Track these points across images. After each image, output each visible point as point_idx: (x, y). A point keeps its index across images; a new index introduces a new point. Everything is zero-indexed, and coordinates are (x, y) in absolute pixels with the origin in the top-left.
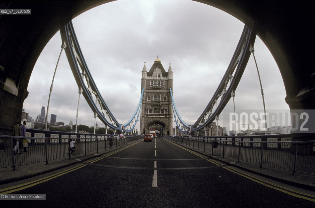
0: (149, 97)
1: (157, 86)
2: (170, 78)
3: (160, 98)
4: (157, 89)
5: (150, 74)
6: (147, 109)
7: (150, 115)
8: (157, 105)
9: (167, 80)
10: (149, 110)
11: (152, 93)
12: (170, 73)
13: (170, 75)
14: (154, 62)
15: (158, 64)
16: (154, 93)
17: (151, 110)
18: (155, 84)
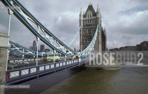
0: (85, 32)
1: (89, 23)
2: (98, 17)
3: (92, 31)
4: (89, 25)
5: (85, 16)
6: (84, 39)
7: (85, 43)
8: (89, 36)
9: (96, 19)
10: (85, 40)
11: (86, 28)
12: (98, 13)
13: (97, 15)
14: (88, 7)
15: (90, 8)
16: (88, 28)
17: (86, 40)
18: (88, 22)
